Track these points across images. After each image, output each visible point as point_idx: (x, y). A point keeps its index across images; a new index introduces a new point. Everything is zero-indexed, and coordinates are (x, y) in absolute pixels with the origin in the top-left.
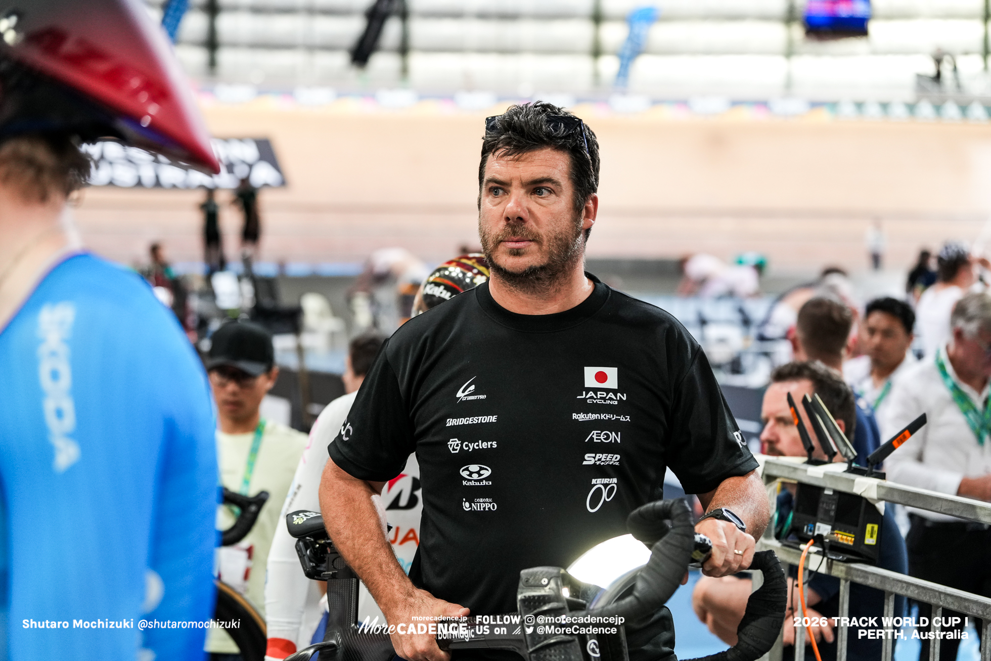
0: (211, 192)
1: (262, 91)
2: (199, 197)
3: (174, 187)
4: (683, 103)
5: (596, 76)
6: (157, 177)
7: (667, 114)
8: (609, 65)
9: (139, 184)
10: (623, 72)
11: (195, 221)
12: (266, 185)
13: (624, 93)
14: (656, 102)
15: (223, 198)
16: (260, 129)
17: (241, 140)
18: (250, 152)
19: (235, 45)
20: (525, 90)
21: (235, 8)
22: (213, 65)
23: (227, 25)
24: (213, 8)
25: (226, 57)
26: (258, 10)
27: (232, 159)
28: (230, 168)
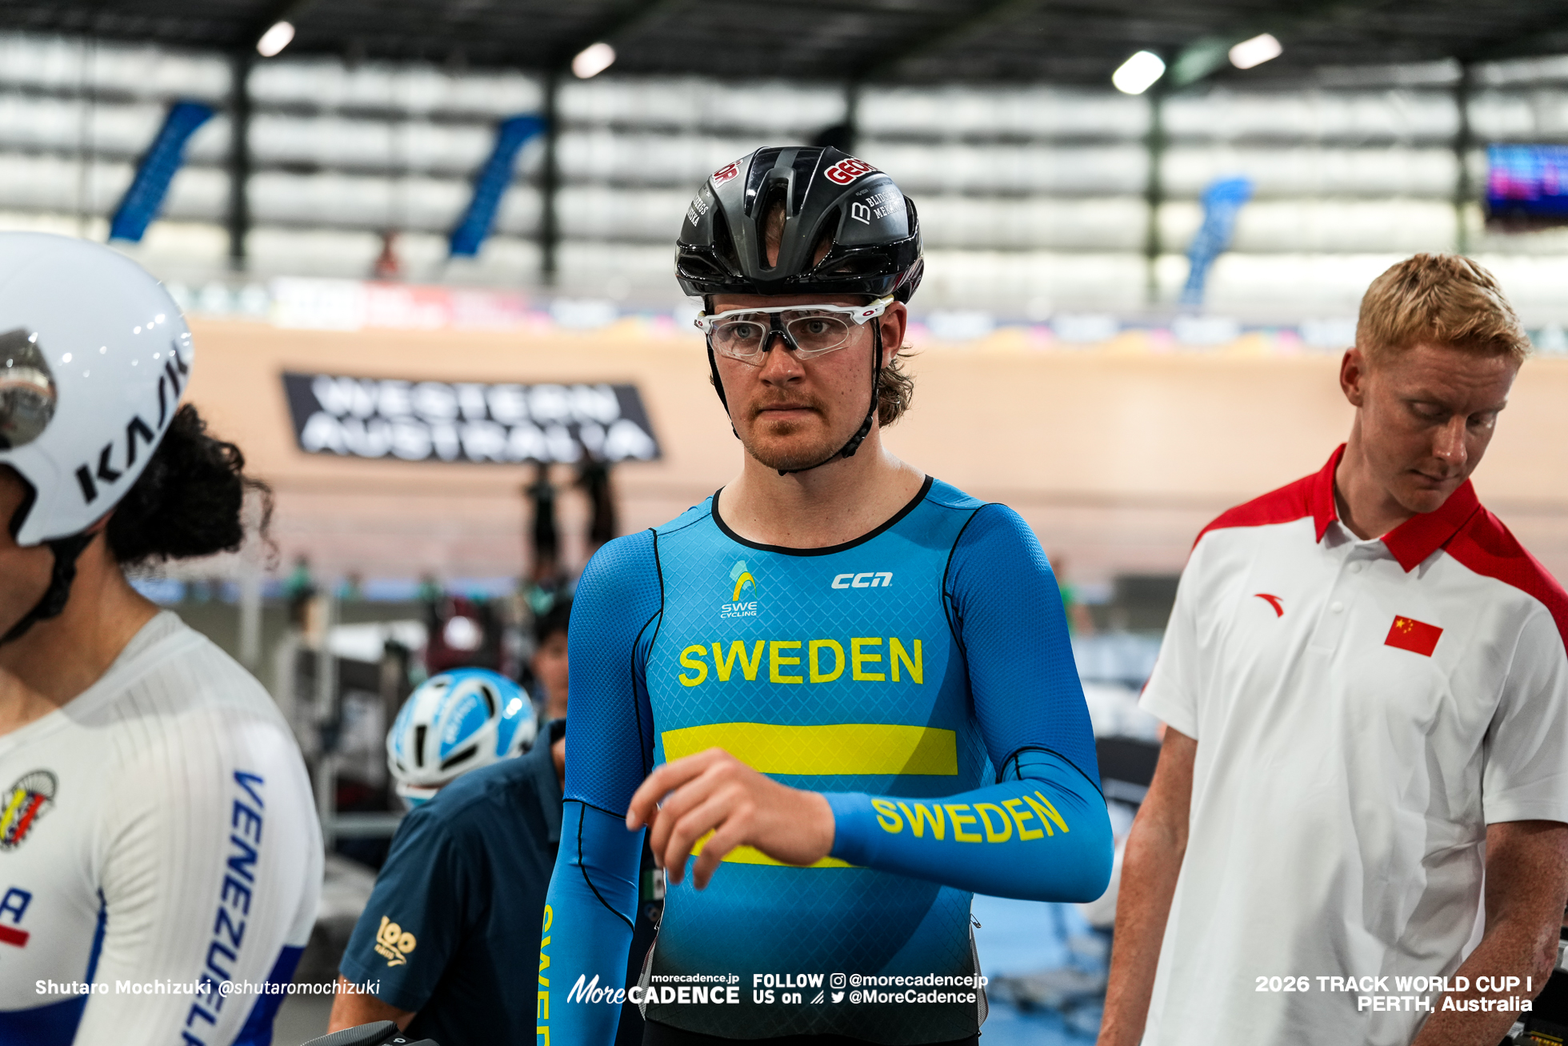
0: (542, 467)
1: (625, 310)
2: (524, 476)
3: (487, 460)
4: (1291, 330)
5: (1153, 287)
6: (461, 445)
7: (1265, 347)
8: (1172, 270)
9: (433, 456)
10: (1196, 281)
11: (516, 513)
12: (630, 458)
13: (1197, 314)
14: (1248, 328)
15: (561, 476)
16: (622, 369)
17: (592, 386)
18: (604, 406)
19: (584, 238)
20: (1039, 308)
21: (584, 181)
22: (549, 269)
23: (573, 206)
24: (549, 180)
25: (570, 257)
26: (620, 183)
27: (577, 416)
28: (574, 429)
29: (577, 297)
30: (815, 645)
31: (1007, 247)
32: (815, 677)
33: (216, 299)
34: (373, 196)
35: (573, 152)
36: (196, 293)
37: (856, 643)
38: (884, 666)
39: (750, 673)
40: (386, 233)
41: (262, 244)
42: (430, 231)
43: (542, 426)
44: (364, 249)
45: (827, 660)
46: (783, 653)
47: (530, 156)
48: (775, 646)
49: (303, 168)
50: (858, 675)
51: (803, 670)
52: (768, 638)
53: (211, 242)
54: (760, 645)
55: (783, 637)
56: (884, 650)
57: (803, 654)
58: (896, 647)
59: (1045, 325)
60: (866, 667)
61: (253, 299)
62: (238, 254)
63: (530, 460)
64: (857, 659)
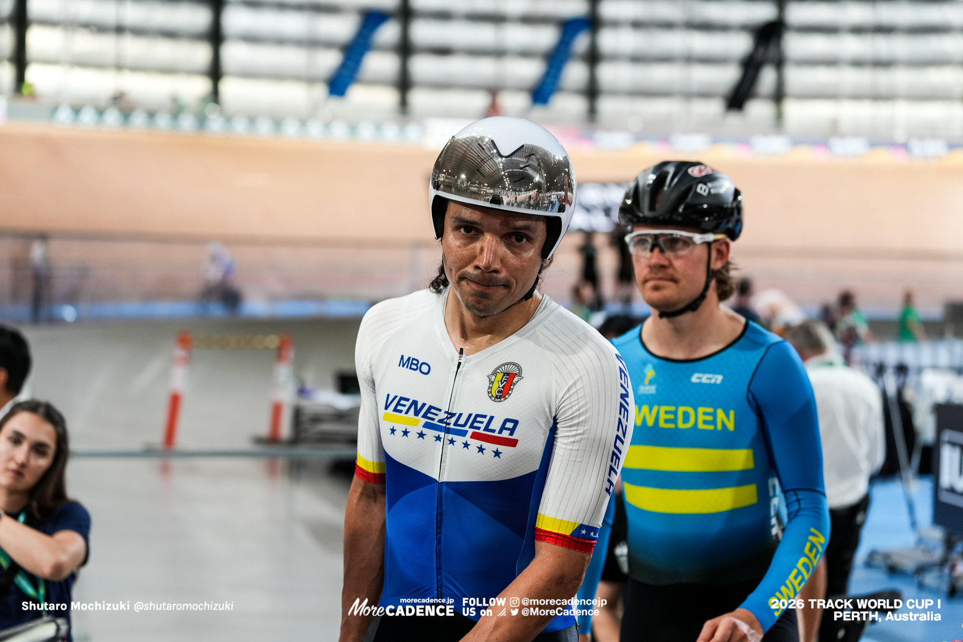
0: (589, 235)
1: (640, 138)
11: (574, 263)
15: (601, 242)
19: (615, 93)
20: (900, 136)
21: (615, 58)
22: (592, 113)
23: (607, 73)
24: (593, 58)
25: (606, 105)
26: (637, 59)
27: (609, 204)
28: (607, 211)
29: (609, 129)
30: (681, 409)
32: (681, 425)
33: (391, 132)
34: (485, 68)
35: (608, 40)
36: (378, 127)
37: (701, 410)
38: (714, 422)
39: (650, 422)
40: (494, 91)
41: (418, 98)
42: (519, 89)
43: (588, 209)
44: (480, 101)
45: (686, 417)
46: (667, 412)
47: (581, 42)
48: (664, 408)
49: (443, 51)
50: (701, 426)
51: (675, 421)
52: (659, 404)
53: (388, 97)
54: (655, 408)
55: (667, 404)
56: (714, 414)
57: (675, 413)
58: (720, 414)
59: (905, 146)
60: (705, 422)
61: (413, 132)
62: (404, 104)
63: (580, 230)
64: (701, 418)
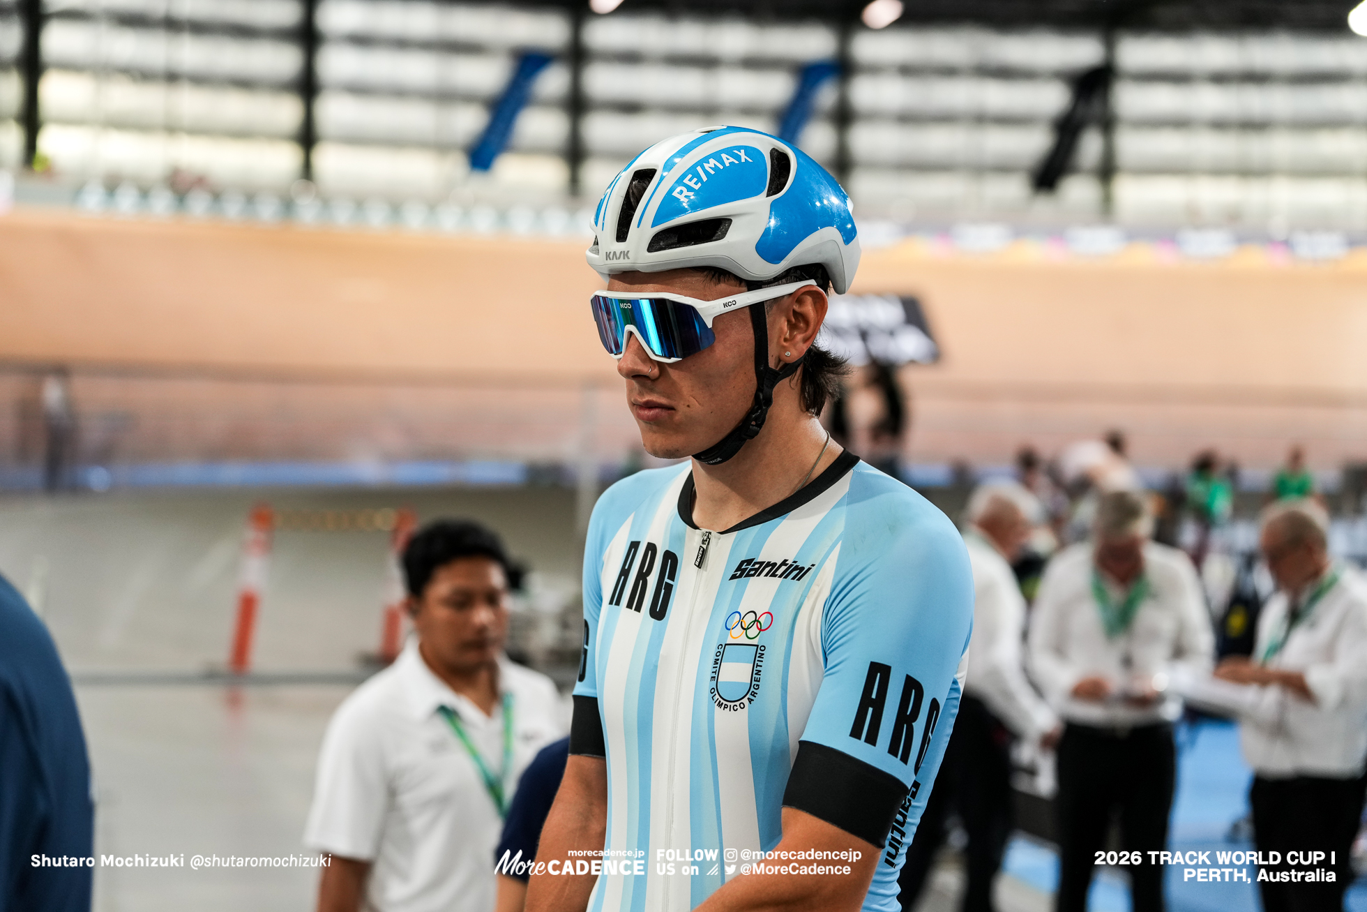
1: (911, 229)
12: (912, 362)
16: (908, 281)
17: (881, 295)
18: (888, 314)
19: (877, 166)
20: (1278, 226)
21: (874, 116)
23: (864, 140)
24: (844, 117)
25: (863, 184)
26: (908, 119)
27: (867, 324)
28: (864, 335)
31: (1247, 172)
33: (556, 222)
35: (865, 92)
36: (539, 215)
41: (594, 173)
47: (826, 96)
49: (630, 108)
53: (551, 173)
59: (1286, 244)
62: (574, 183)
